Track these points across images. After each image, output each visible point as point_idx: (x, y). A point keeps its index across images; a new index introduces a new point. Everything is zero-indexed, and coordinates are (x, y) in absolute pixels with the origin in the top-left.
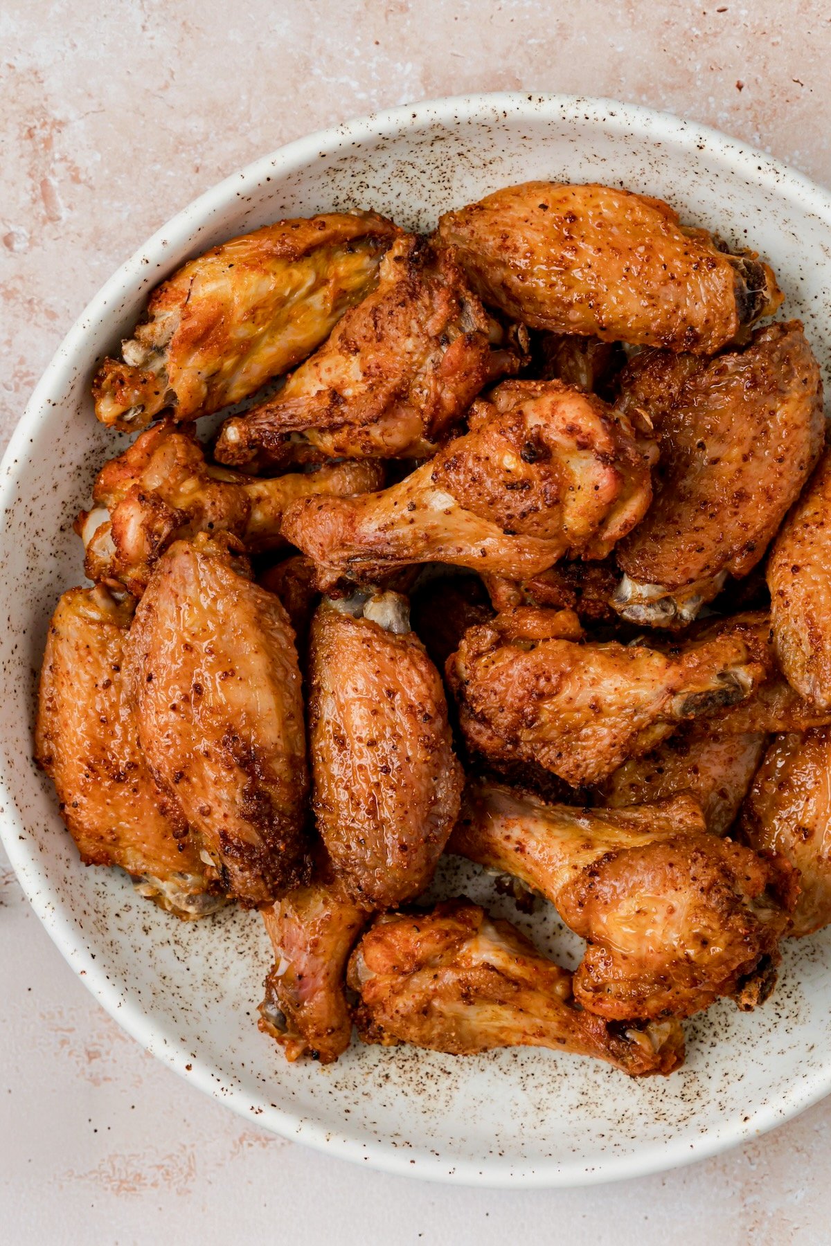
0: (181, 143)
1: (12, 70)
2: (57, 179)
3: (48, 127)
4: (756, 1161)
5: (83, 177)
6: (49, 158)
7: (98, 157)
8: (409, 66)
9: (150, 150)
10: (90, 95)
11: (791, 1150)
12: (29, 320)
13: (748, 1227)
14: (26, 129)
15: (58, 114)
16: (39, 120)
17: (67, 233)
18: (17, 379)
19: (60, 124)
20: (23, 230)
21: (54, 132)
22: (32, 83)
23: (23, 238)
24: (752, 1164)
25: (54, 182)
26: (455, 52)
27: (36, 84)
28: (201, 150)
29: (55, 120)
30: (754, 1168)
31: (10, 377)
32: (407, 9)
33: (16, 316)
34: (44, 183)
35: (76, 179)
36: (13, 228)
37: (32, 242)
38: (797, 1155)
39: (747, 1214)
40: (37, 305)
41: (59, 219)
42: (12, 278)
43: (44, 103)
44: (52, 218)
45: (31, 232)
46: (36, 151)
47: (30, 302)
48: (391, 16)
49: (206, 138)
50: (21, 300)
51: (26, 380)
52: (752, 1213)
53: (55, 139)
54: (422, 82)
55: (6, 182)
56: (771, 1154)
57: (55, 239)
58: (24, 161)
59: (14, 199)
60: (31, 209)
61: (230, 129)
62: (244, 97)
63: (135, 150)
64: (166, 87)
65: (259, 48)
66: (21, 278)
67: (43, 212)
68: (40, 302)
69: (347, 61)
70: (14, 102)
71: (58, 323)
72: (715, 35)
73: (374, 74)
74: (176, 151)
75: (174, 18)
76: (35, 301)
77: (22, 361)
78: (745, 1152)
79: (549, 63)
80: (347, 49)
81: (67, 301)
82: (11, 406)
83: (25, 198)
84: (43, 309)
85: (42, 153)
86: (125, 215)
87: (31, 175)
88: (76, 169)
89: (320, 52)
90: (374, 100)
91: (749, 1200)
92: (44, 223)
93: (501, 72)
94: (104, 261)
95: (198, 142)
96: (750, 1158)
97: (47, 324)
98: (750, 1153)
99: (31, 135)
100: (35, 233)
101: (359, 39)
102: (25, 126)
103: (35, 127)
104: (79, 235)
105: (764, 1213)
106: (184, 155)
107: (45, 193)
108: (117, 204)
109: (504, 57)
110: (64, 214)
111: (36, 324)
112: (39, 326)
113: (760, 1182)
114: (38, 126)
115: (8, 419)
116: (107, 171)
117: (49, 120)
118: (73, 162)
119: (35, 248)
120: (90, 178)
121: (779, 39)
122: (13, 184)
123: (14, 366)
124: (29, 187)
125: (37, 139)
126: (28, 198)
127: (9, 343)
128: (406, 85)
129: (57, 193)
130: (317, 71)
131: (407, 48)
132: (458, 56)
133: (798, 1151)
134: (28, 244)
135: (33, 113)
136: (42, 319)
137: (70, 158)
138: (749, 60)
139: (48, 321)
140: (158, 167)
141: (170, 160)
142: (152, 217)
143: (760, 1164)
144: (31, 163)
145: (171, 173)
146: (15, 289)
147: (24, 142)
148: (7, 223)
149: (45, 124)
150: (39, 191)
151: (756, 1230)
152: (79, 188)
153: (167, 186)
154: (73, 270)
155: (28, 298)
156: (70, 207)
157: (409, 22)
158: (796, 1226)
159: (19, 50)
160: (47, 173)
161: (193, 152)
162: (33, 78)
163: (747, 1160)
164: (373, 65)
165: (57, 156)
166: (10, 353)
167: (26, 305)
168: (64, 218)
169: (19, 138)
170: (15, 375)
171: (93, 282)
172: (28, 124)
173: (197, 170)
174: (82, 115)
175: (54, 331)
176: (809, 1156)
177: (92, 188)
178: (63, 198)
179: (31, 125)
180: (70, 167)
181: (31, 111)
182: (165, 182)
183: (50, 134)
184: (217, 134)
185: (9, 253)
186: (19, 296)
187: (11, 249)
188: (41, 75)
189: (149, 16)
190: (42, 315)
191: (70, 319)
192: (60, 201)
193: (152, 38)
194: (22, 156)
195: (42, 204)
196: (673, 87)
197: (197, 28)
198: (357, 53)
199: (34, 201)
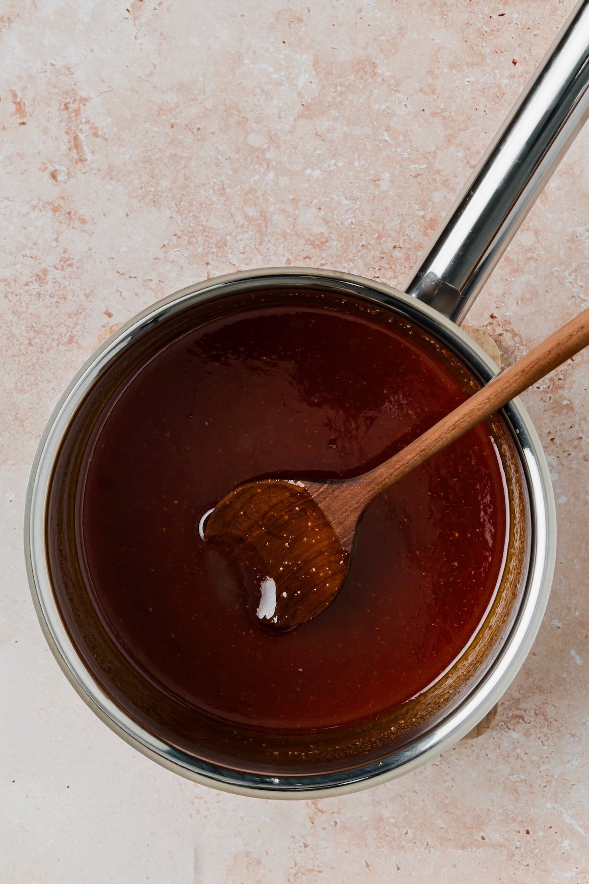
0: (162, 110)
1: (53, 67)
2: (84, 135)
3: (77, 102)
4: (546, 743)
5: (100, 133)
6: (78, 122)
7: (110, 120)
8: (305, 56)
9: (143, 114)
10: (103, 81)
11: (568, 735)
12: (69, 225)
13: (543, 785)
14: (64, 104)
15: (84, 94)
16: (71, 98)
17: (91, 169)
18: (62, 263)
19: (84, 101)
20: (63, 168)
21: (81, 105)
22: (67, 75)
23: (63, 173)
24: (544, 746)
25: (82, 137)
26: (334, 46)
27: (69, 76)
28: (174, 114)
29: (81, 97)
30: (545, 748)
31: (58, 261)
32: (302, 20)
33: (61, 223)
34: (76, 138)
35: (96, 135)
36: (57, 167)
37: (69, 175)
38: (572, 738)
39: (542, 777)
40: (73, 215)
41: (86, 160)
42: (57, 199)
43: (75, 87)
44: (82, 160)
45: (68, 169)
46: (70, 117)
47: (69, 213)
48: (292, 25)
49: (178, 106)
50: (63, 213)
51: (68, 263)
52: (545, 776)
53: (82, 110)
54: (313, 66)
55: (52, 138)
56: (556, 739)
57: (84, 173)
58: (62, 124)
59: (57, 148)
60: (68, 155)
61: (192, 100)
62: (201, 79)
63: (132, 115)
64: (151, 74)
65: (209, 48)
66: (63, 198)
67: (76, 156)
68: (75, 213)
69: (265, 54)
70: (55, 87)
71: (87, 226)
72: (498, 30)
73: (282, 62)
74: (159, 115)
75: (155, 31)
76: (72, 213)
77: (65, 251)
78: (539, 738)
79: (393, 51)
80: (265, 46)
81: (93, 212)
82: (59, 280)
83: (64, 148)
84: (78, 218)
85: (73, 119)
86: (128, 156)
87: (67, 133)
88: (96, 128)
89: (248, 49)
90: (283, 78)
91: (543, 768)
92: (77, 163)
93: (363, 58)
94: (115, 186)
95: (173, 108)
96: (542, 742)
97: (79, 227)
98: (543, 739)
99: (66, 107)
100: (71, 170)
101: (272, 40)
102: (63, 102)
103: (69, 103)
104: (99, 170)
105: (552, 776)
106: (164, 117)
107: (77, 144)
108: (122, 150)
109: (365, 49)
110: (89, 156)
111: (73, 227)
112: (75, 228)
113: (549, 756)
114: (71, 102)
115: (57, 288)
116: (115, 129)
117: (78, 98)
118: (94, 124)
119: (71, 179)
120: (105, 134)
121: (538, 32)
122: (56, 139)
123: (60, 254)
124: (66, 141)
125: (71, 110)
126: (66, 147)
127: (57, 240)
128: (304, 68)
129: (84, 143)
130: (246, 61)
131: (303, 45)
132: (335, 49)
133: (573, 736)
134: (66, 177)
135: (67, 93)
136: (77, 224)
137: (92, 121)
138: (520, 45)
139: (81, 225)
140: (147, 125)
141: (155, 120)
142: (144, 157)
143: (549, 745)
144: (67, 126)
145: (156, 129)
146: (59, 205)
147: (62, 112)
148: (53, 164)
149: (75, 100)
150: (72, 143)
151: (548, 787)
152: (98, 140)
153: (153, 137)
154: (96, 192)
155: (68, 211)
156: (92, 152)
157: (303, 29)
158: (572, 783)
159: (58, 54)
160: (77, 131)
161: (169, 115)
162: (66, 71)
163: (541, 743)
164: (282, 57)
165: (83, 120)
166: (57, 246)
167: (67, 216)
168: (89, 160)
169: (59, 110)
170: (61, 260)
171: (109, 199)
172: (65, 100)
173: (173, 127)
174: (99, 94)
175: (85, 231)
176: (580, 739)
177: (106, 140)
178: (88, 147)
179: (67, 101)
180: (92, 127)
181: (66, 93)
182: (152, 134)
183: (78, 107)
184: (184, 103)
185: (54, 183)
186: (62, 210)
187: (56, 181)
188: (72, 70)
189: (139, 30)
190: (77, 221)
191: (95, 223)
192: (86, 149)
193: (141, 44)
194: (61, 121)
195: (75, 151)
196: (472, 65)
197: (170, 36)
198: (272, 49)
199: (70, 149)
